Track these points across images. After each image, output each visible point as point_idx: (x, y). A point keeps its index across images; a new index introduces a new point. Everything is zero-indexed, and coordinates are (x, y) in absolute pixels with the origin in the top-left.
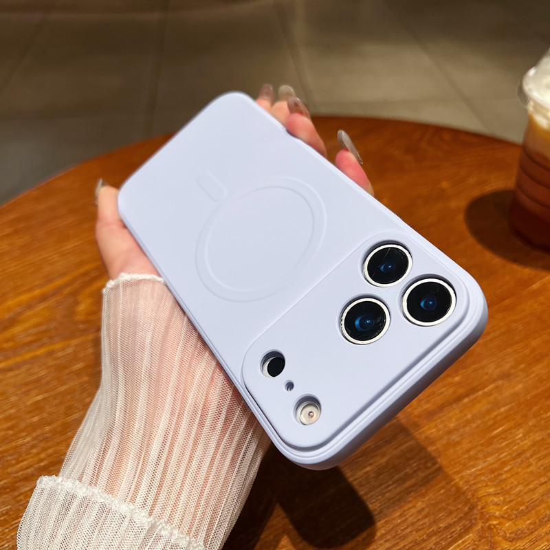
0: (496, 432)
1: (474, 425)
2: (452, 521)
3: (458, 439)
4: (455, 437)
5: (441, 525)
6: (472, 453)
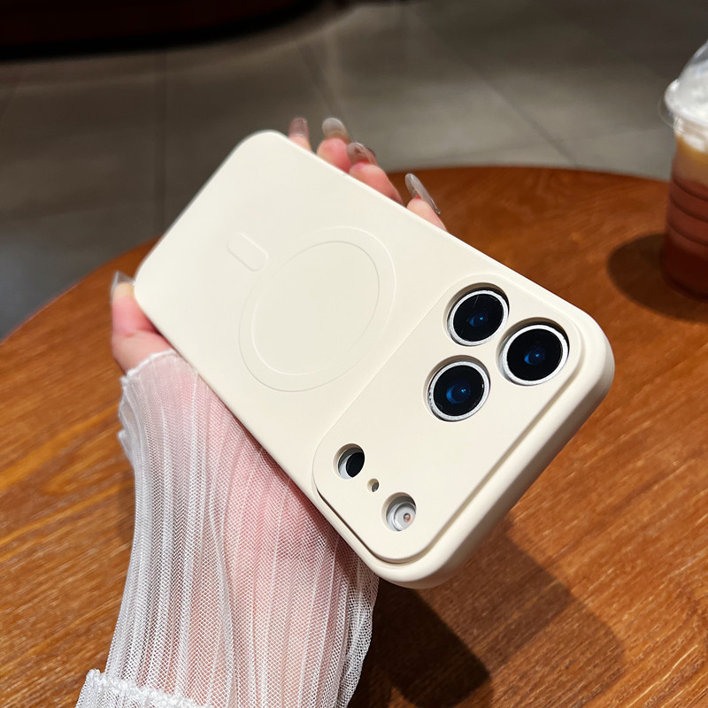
0: (700, 521)
1: (672, 516)
2: (670, 633)
3: (656, 535)
4: (652, 533)
5: (658, 639)
6: (677, 549)
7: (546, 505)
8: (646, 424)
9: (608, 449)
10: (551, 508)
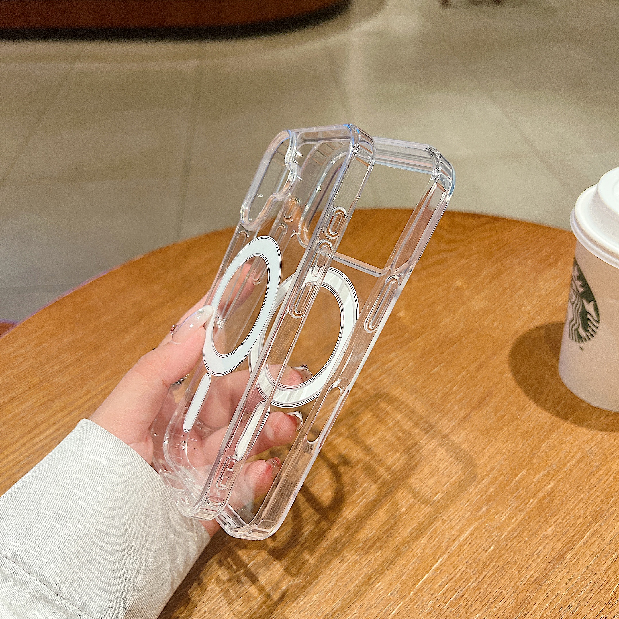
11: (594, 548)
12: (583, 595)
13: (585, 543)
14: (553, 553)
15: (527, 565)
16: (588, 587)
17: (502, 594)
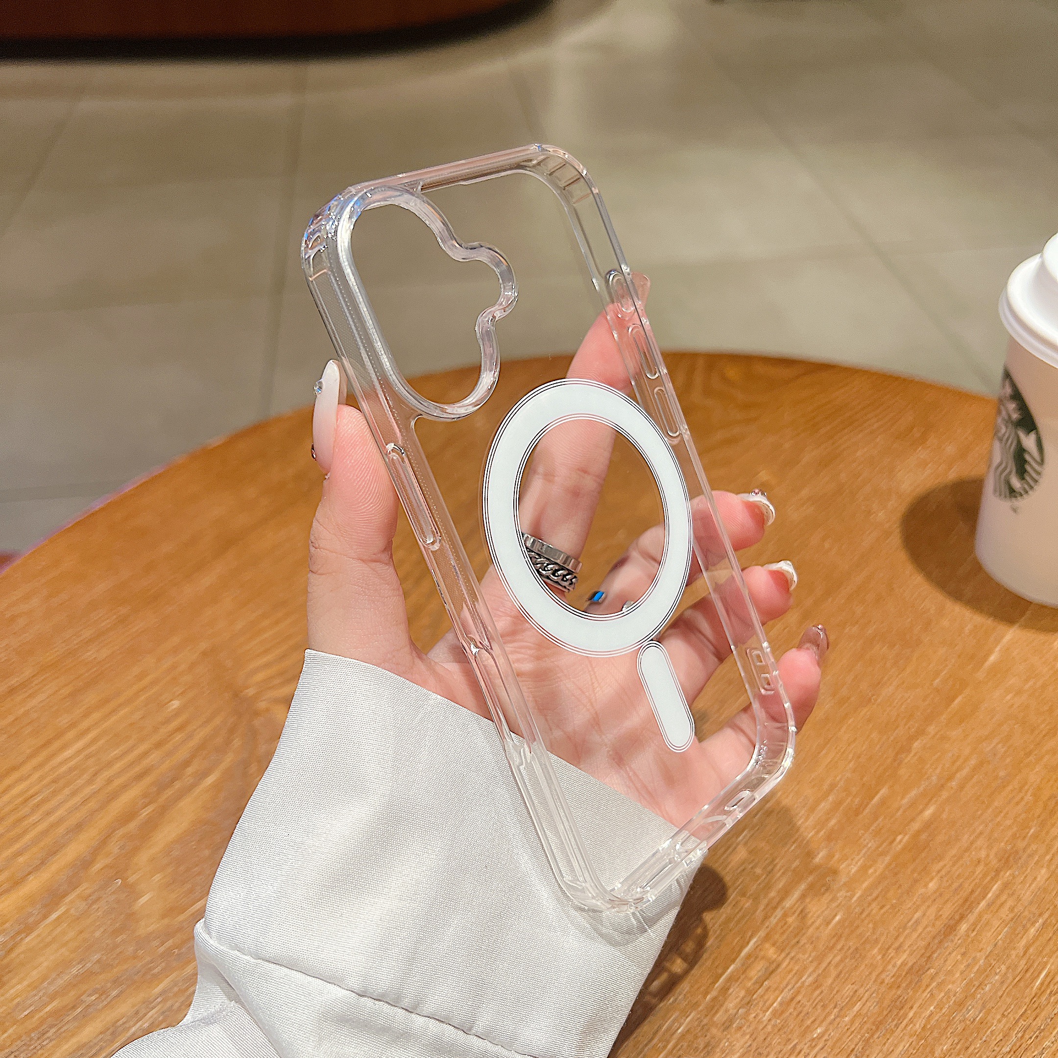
7: (808, 979)
8: (928, 812)
9: (881, 866)
10: (817, 984)
11: (1004, 913)
12: (990, 990)
13: (989, 905)
14: (938, 923)
15: (896, 945)
16: (997, 977)
17: (857, 994)
